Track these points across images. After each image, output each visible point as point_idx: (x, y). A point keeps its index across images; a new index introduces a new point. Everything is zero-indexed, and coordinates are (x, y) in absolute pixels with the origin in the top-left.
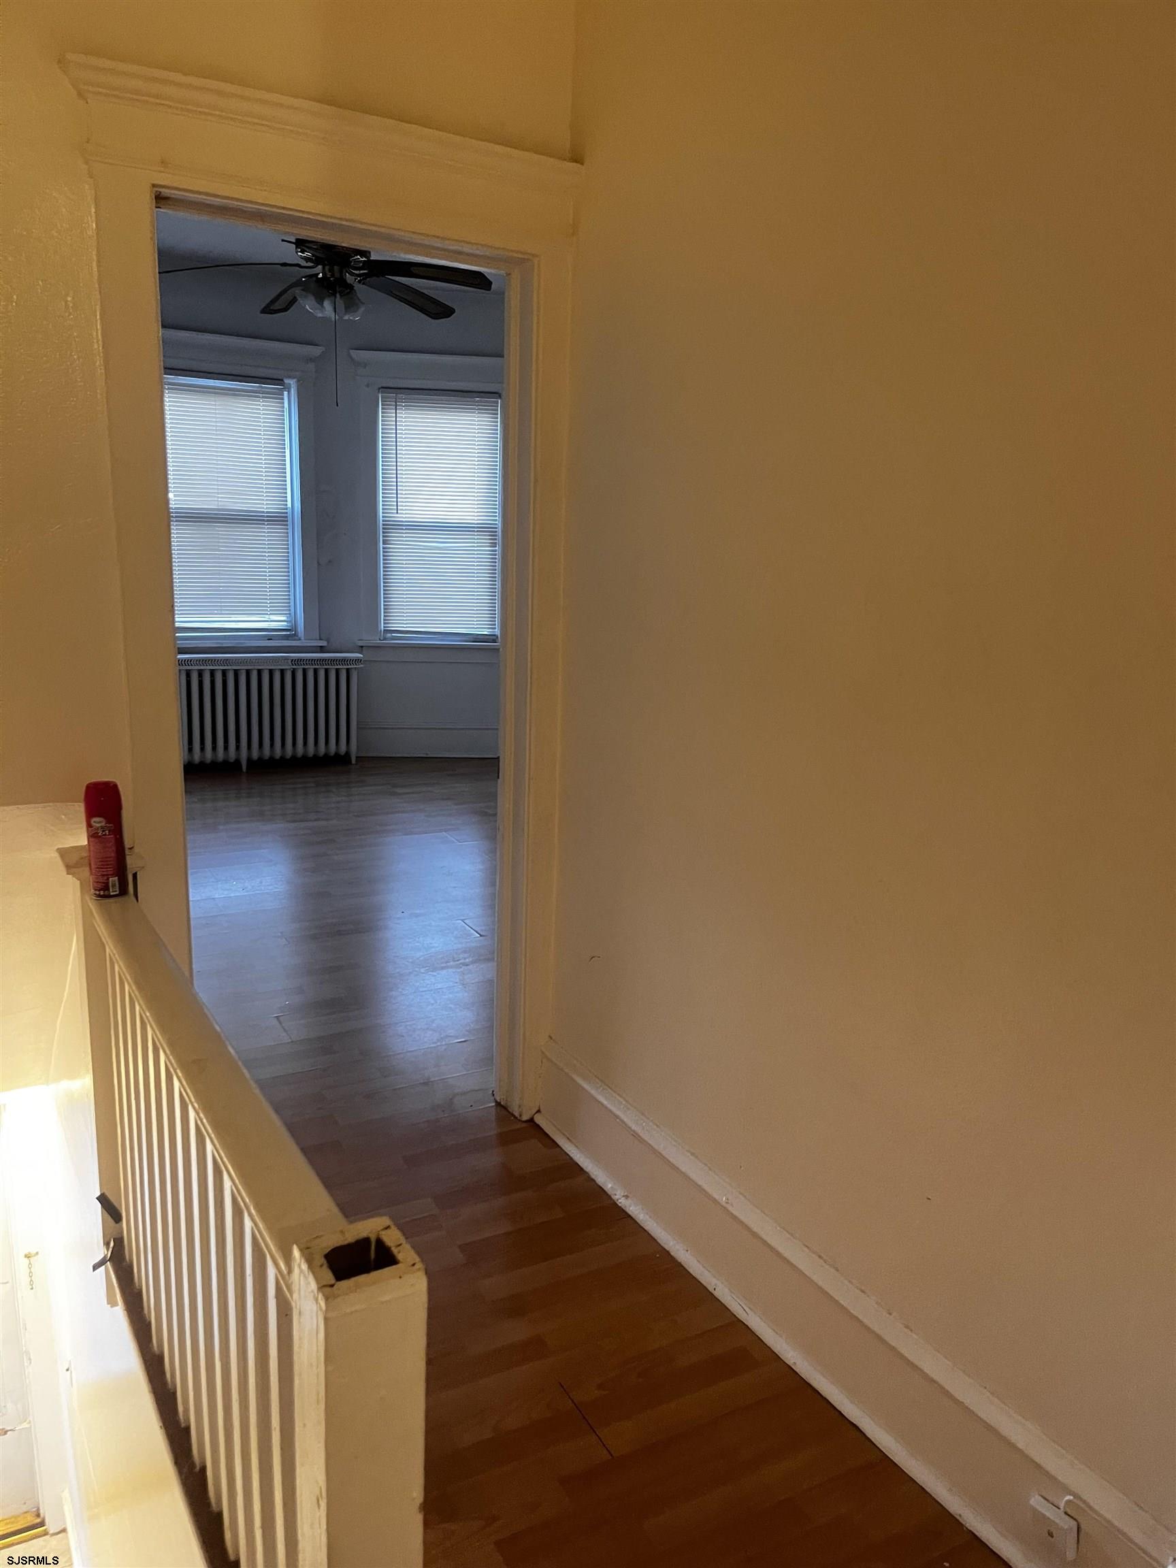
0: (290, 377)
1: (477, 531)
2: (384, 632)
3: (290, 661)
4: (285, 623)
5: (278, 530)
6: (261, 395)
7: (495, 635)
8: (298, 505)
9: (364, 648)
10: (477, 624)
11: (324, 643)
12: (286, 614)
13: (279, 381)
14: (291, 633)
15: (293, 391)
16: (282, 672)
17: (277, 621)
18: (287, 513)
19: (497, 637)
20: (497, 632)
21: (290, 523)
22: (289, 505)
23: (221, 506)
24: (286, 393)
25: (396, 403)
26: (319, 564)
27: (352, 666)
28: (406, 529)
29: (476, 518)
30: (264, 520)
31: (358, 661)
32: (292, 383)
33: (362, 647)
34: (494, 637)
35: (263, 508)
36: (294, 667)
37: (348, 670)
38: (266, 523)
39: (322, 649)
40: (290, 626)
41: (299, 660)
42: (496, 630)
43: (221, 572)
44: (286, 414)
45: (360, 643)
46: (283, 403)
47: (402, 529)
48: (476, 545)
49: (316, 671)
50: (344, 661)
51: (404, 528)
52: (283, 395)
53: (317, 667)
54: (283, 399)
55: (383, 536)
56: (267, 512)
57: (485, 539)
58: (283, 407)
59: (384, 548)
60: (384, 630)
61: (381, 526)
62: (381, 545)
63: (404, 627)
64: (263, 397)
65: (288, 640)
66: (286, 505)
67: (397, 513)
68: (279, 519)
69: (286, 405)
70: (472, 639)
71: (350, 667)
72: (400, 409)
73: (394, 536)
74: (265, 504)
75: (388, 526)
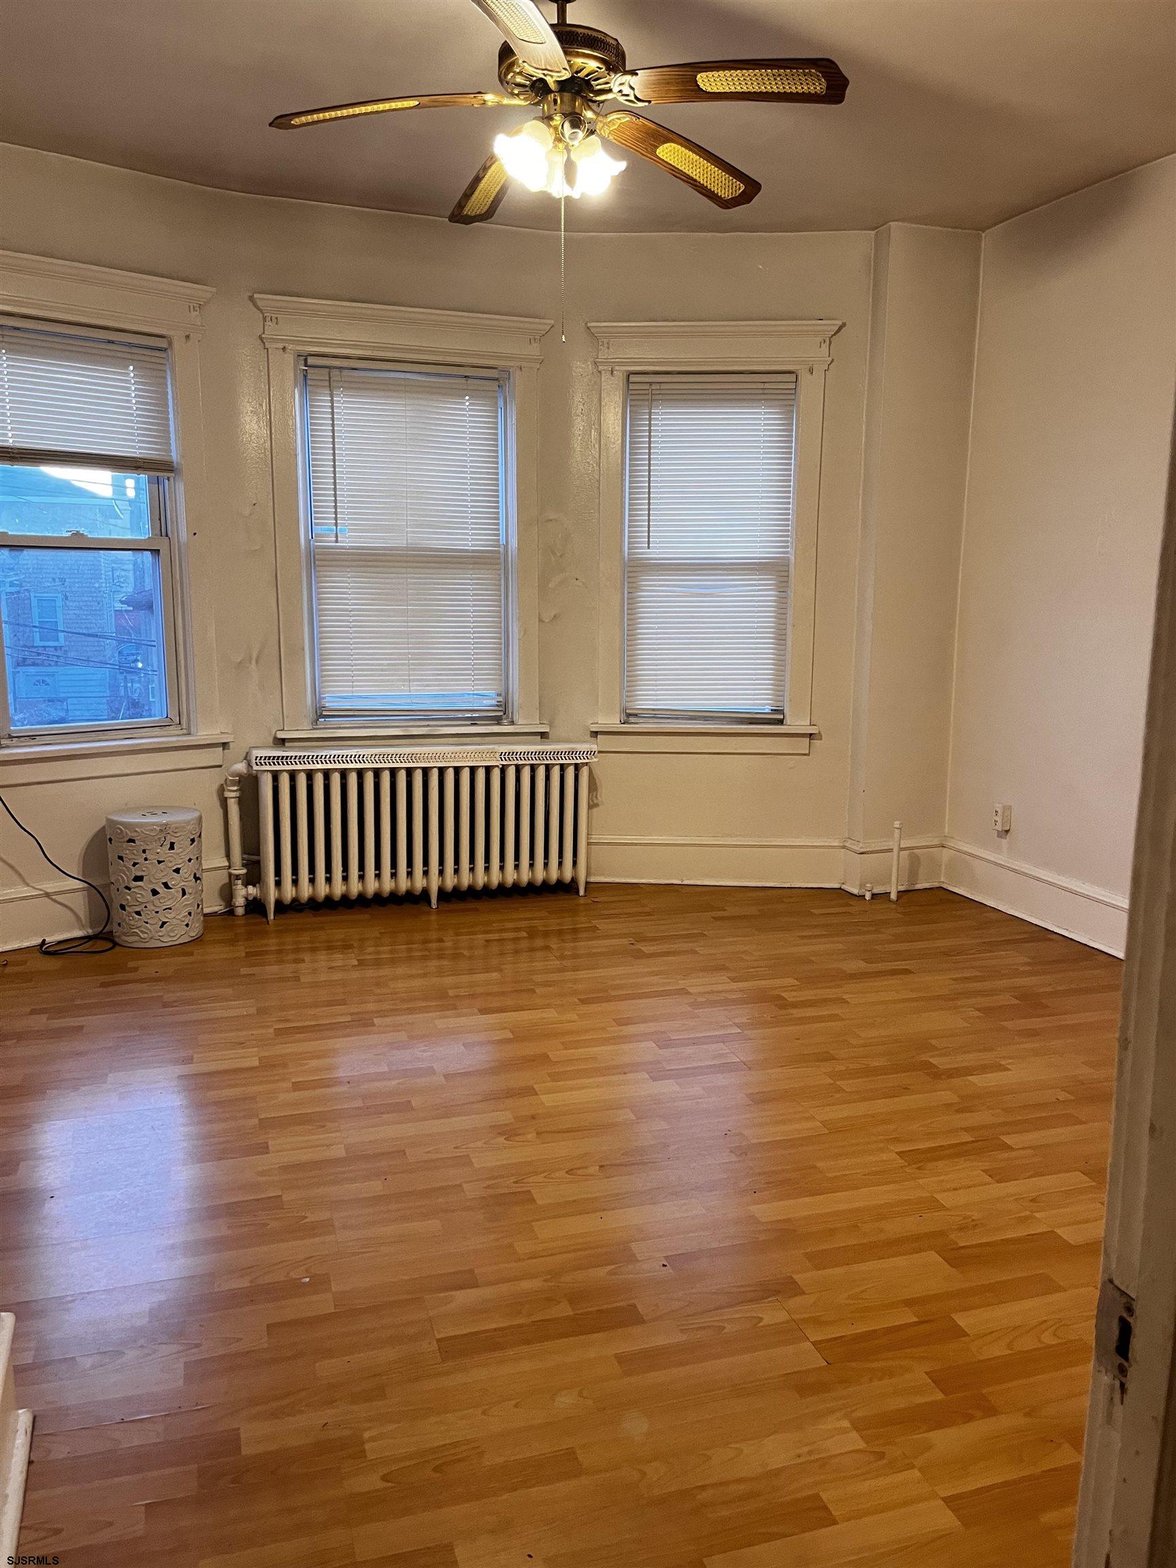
1: (760, 570)
2: (626, 712)
3: (498, 755)
4: (492, 702)
5: (486, 574)
6: (467, 391)
8: (514, 542)
9: (599, 734)
11: (545, 728)
12: (495, 689)
13: (491, 369)
14: (500, 716)
15: (510, 384)
16: (488, 770)
18: (499, 551)
21: (503, 566)
22: (503, 540)
23: (411, 543)
24: (500, 387)
25: (650, 394)
26: (541, 621)
27: (583, 761)
28: (660, 569)
29: (758, 550)
30: (467, 563)
31: (592, 752)
33: (597, 732)
34: (781, 718)
35: (467, 545)
36: (504, 763)
37: (577, 766)
38: (471, 566)
39: (542, 737)
40: (501, 705)
41: (511, 754)
43: (409, 634)
44: (500, 415)
45: (594, 728)
46: (496, 401)
47: (655, 570)
48: (757, 588)
49: (533, 768)
50: (571, 753)
51: (658, 567)
52: (496, 390)
53: (534, 763)
54: (497, 396)
55: (629, 581)
56: (473, 551)
57: (771, 579)
58: (496, 406)
59: (629, 597)
60: (627, 709)
61: (626, 566)
62: (626, 592)
63: (653, 705)
64: (470, 393)
65: (497, 723)
66: (499, 540)
67: (649, 547)
68: (488, 560)
69: (500, 404)
70: (749, 721)
71: (579, 762)
72: (656, 403)
73: (644, 580)
74: (470, 541)
75: (636, 568)
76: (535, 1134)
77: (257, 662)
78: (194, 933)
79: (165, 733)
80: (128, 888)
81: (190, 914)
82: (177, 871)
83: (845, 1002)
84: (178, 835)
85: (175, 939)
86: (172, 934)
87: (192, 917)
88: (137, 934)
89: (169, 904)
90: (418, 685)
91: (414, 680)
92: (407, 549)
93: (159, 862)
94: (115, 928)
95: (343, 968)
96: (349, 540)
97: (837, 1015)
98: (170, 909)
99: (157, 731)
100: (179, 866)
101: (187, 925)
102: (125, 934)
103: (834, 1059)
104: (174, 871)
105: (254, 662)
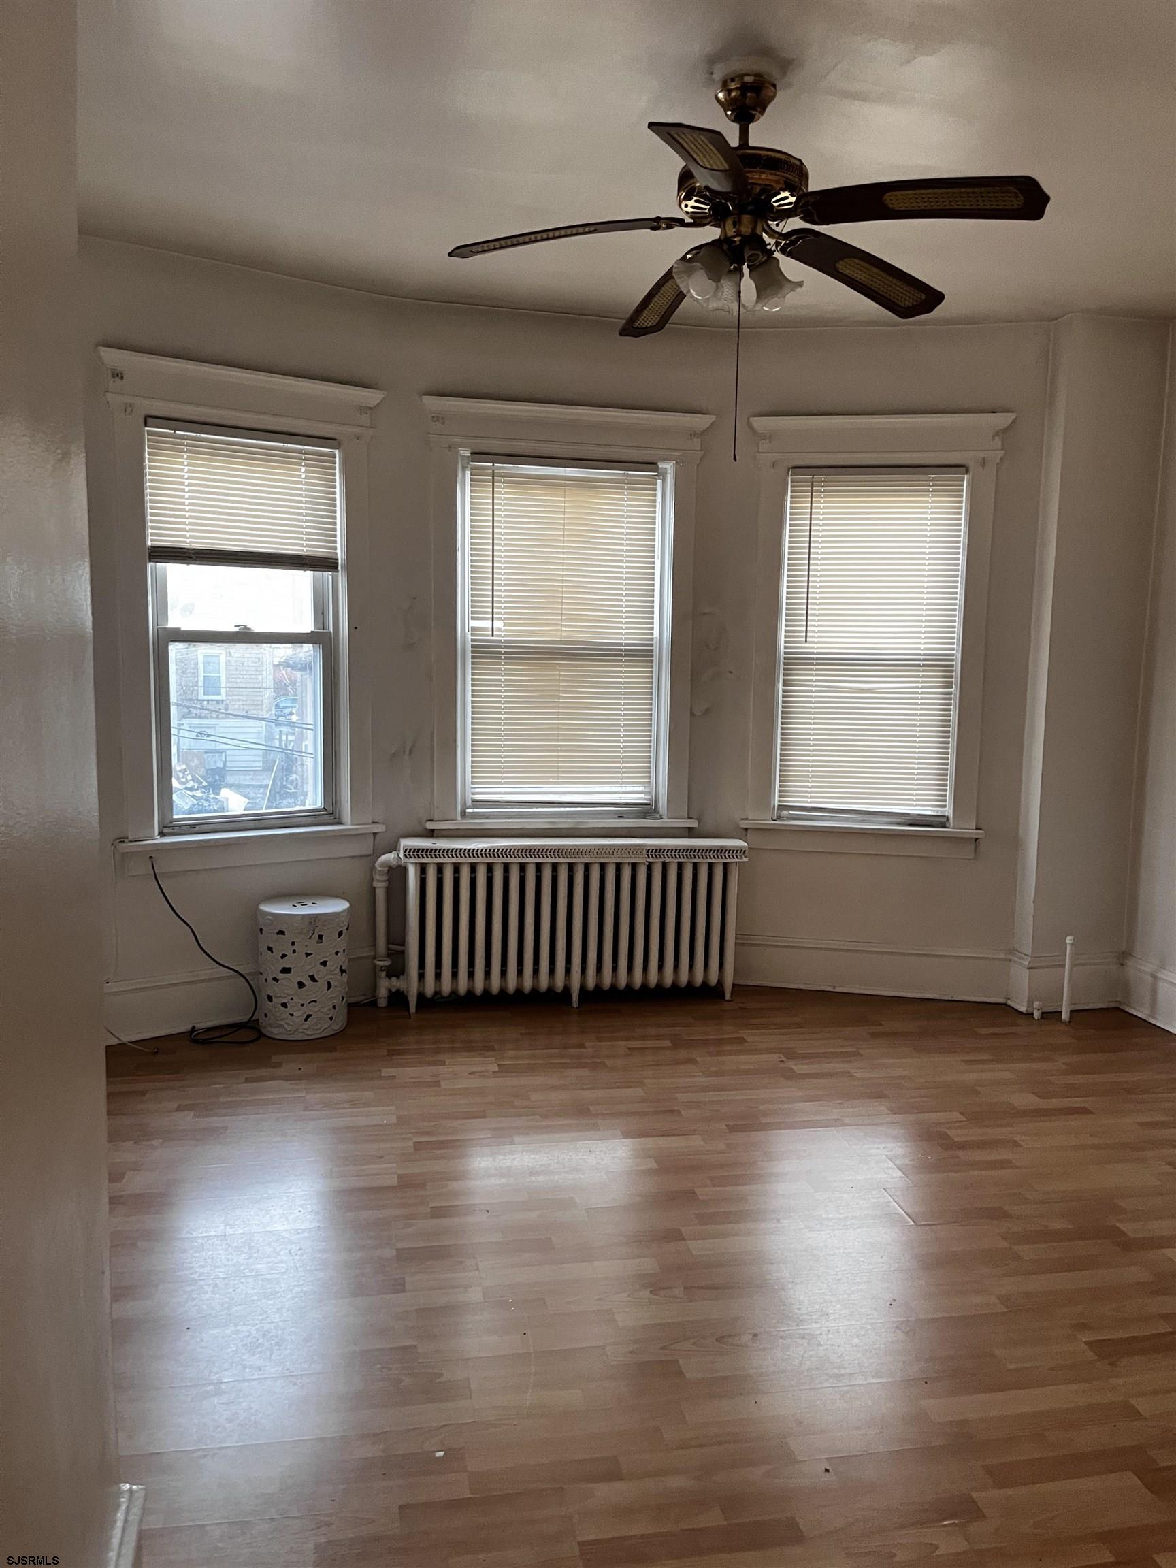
0: (668, 459)
1: (924, 665)
2: (778, 809)
3: (645, 852)
4: (642, 796)
5: (639, 668)
6: (626, 486)
7: (944, 816)
8: (667, 635)
9: (749, 831)
10: (917, 800)
11: (693, 824)
12: (644, 783)
13: (651, 465)
14: (647, 810)
15: (670, 478)
16: (634, 866)
17: (631, 792)
18: (652, 645)
19: (948, 819)
20: (948, 811)
21: (656, 659)
22: (656, 634)
23: (566, 637)
24: (659, 482)
25: (812, 487)
26: (692, 714)
27: (734, 860)
28: (817, 664)
29: (922, 646)
30: (621, 655)
31: (742, 851)
32: (668, 467)
33: (746, 829)
34: (944, 820)
35: (621, 639)
36: (651, 860)
37: (725, 865)
38: (623, 659)
39: (691, 833)
40: (649, 799)
41: (658, 851)
42: (947, 809)
43: (560, 726)
44: (658, 510)
45: (744, 824)
46: (655, 496)
47: (812, 664)
48: (920, 685)
49: (680, 866)
50: (720, 851)
51: (815, 662)
52: (656, 485)
53: (681, 860)
54: (655, 490)
55: (784, 675)
56: (626, 645)
57: (936, 677)
58: (655, 501)
59: (784, 691)
60: (779, 806)
61: (782, 660)
62: (781, 687)
63: (807, 802)
64: (629, 488)
65: (645, 818)
66: (652, 634)
67: (806, 641)
68: (642, 654)
69: (659, 498)
70: (910, 822)
71: (728, 860)
72: (817, 497)
73: (800, 675)
74: (624, 634)
75: (794, 661)
76: (682, 1289)
77: (410, 753)
78: (337, 1026)
79: (319, 822)
80: (275, 980)
81: (334, 1007)
82: (324, 964)
83: (1016, 1144)
84: (324, 927)
85: (318, 1032)
86: (316, 1028)
87: (336, 1011)
88: (281, 1026)
89: (314, 996)
91: (562, 773)
93: (307, 955)
94: (262, 1019)
95: (482, 1074)
96: (505, 633)
97: (1010, 1161)
98: (315, 1002)
99: (311, 821)
100: (325, 959)
101: (331, 1018)
102: (270, 1025)
103: (1010, 1216)
104: (322, 964)
105: (407, 752)
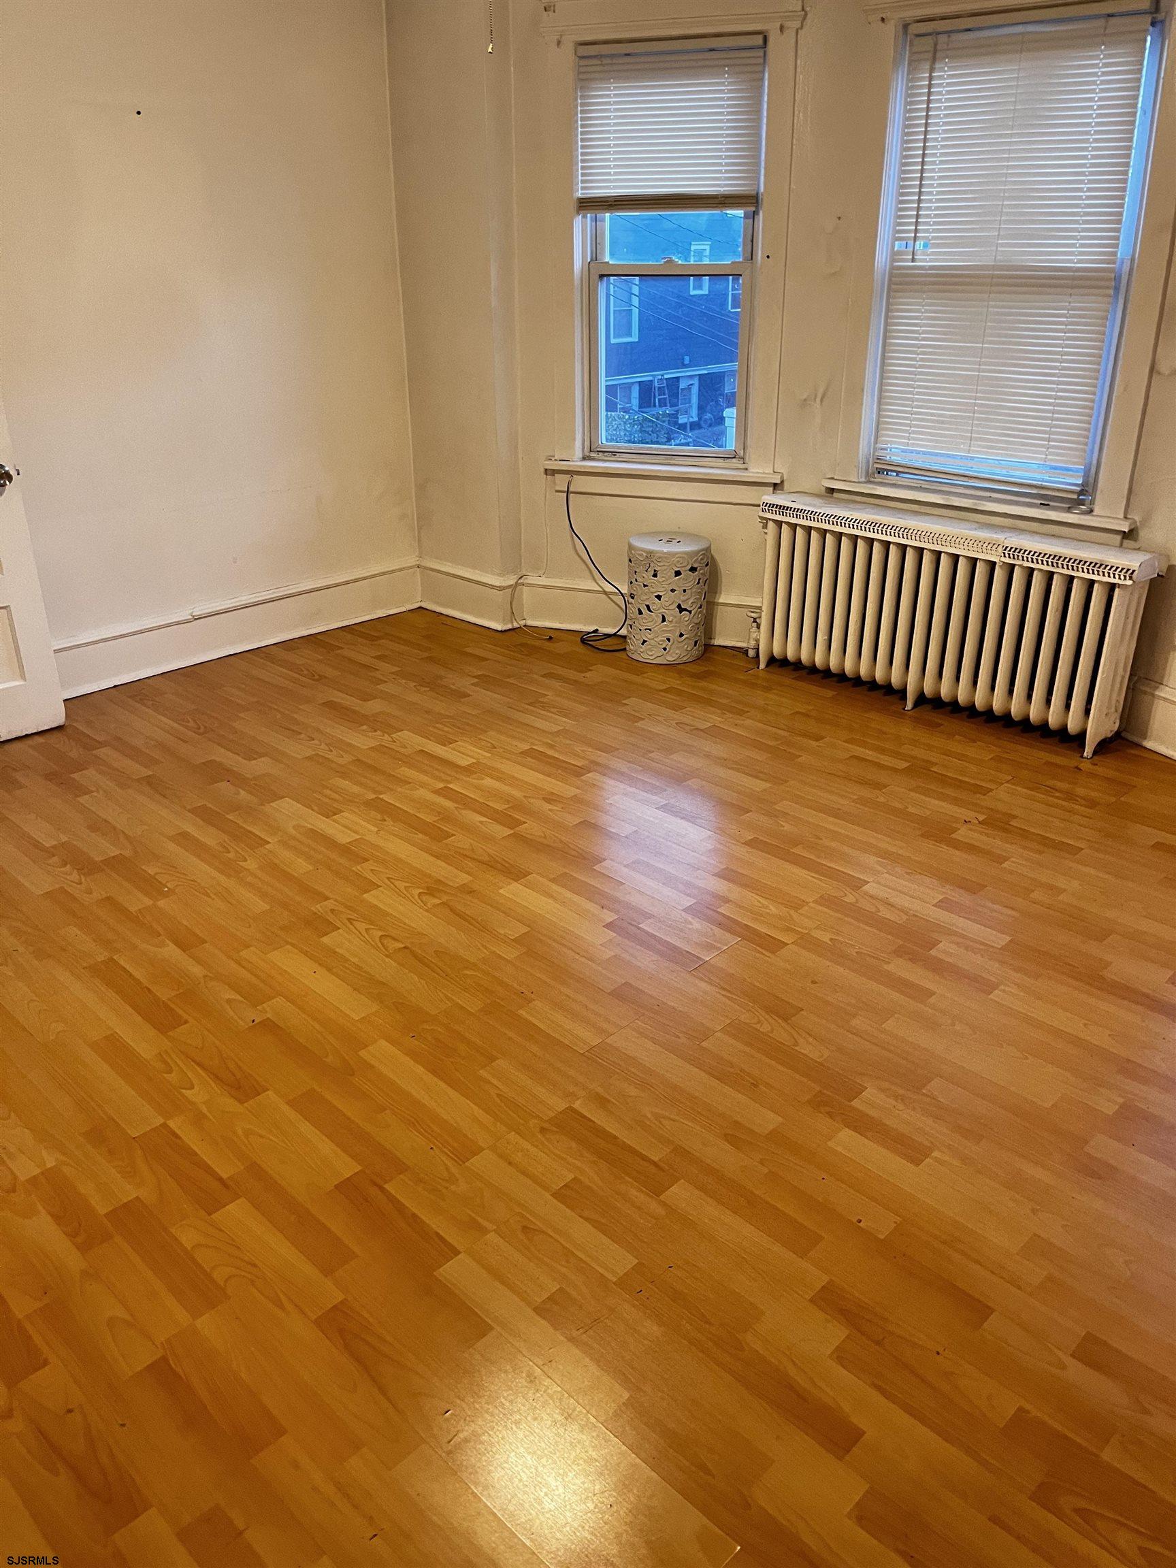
6: (1104, 39)
16: (993, 565)
18: (1113, 271)
21: (1114, 291)
22: (1120, 253)
23: (1000, 260)
26: (1153, 371)
35: (1071, 262)
38: (1071, 291)
43: (980, 379)
68: (1098, 284)
74: (1076, 255)
77: (822, 401)
79: (727, 465)
82: (659, 597)
84: (662, 564)
85: (651, 658)
86: (650, 653)
89: (650, 625)
90: (979, 446)
91: (976, 439)
92: (994, 268)
93: (645, 586)
96: (928, 257)
98: (650, 630)
99: (720, 463)
100: (660, 594)
101: (665, 649)
104: (657, 597)
105: (818, 400)
